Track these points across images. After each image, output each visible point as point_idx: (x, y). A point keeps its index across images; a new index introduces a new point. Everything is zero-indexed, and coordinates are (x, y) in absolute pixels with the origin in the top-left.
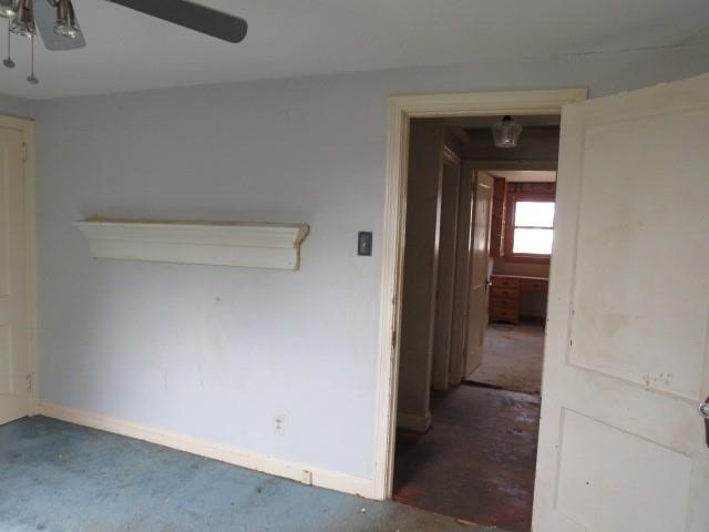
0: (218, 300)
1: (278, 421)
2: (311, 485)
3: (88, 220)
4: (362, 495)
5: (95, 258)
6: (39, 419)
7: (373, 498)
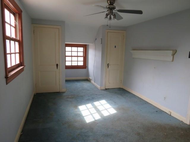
0: (155, 68)
1: (165, 98)
2: (170, 115)
3: (133, 50)
4: (183, 121)
5: (133, 58)
6: (122, 89)
7: (186, 123)
